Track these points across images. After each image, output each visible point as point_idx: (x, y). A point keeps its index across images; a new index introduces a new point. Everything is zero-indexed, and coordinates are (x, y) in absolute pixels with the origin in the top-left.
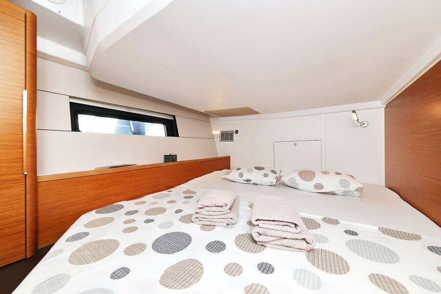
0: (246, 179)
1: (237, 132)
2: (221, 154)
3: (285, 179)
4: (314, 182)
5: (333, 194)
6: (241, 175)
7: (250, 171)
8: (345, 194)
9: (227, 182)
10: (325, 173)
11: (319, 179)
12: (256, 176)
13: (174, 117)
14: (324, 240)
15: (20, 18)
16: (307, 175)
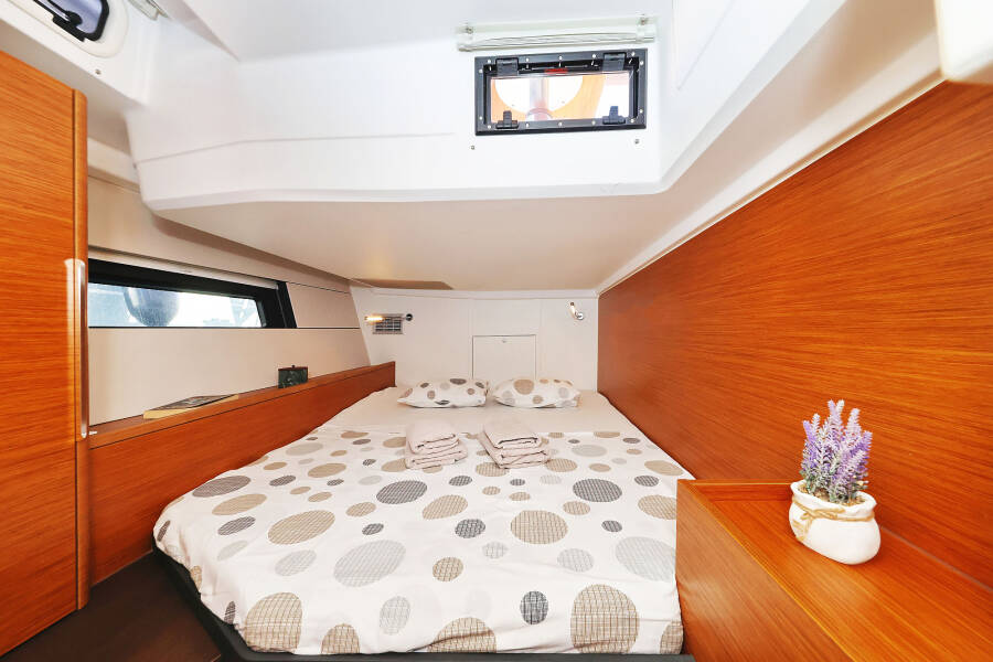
0: (440, 400)
1: (410, 317)
2: (375, 360)
3: (499, 395)
4: (531, 396)
5: (551, 407)
6: (431, 395)
7: (444, 387)
8: (565, 405)
9: (405, 409)
10: (544, 381)
11: (538, 390)
12: (457, 395)
13: (282, 284)
14: (555, 452)
15: (63, 107)
16: (524, 386)
